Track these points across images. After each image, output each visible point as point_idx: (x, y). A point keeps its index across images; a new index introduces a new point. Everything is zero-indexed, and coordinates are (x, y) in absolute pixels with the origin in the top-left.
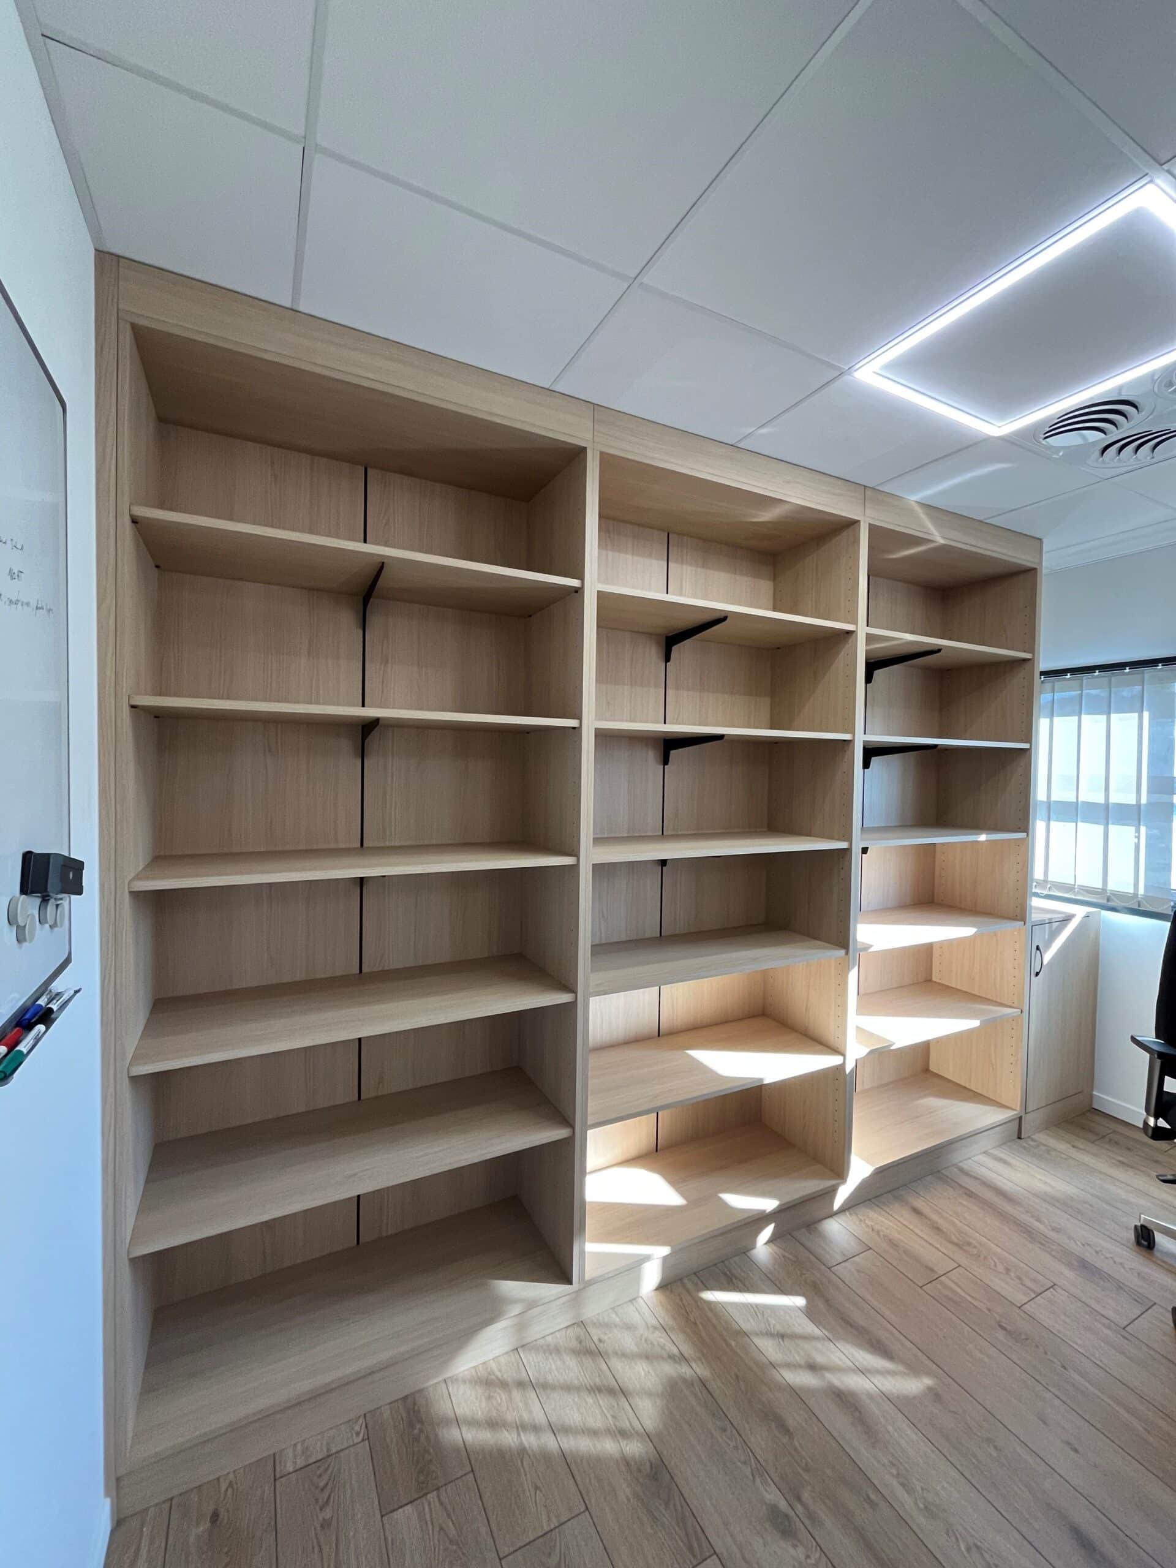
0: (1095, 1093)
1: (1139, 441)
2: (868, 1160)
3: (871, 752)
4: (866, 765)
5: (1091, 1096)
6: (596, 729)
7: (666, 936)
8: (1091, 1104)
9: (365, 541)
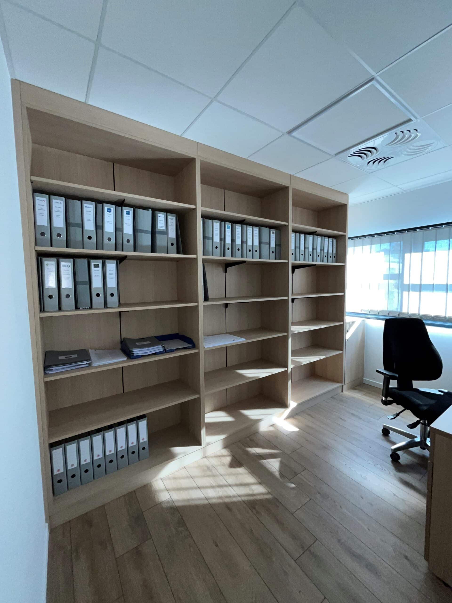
0: (364, 378)
1: (380, 160)
2: (295, 401)
3: (295, 267)
4: (293, 272)
5: (363, 380)
6: (202, 258)
7: (227, 333)
8: (363, 382)
9: (114, 190)
